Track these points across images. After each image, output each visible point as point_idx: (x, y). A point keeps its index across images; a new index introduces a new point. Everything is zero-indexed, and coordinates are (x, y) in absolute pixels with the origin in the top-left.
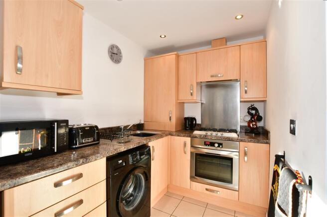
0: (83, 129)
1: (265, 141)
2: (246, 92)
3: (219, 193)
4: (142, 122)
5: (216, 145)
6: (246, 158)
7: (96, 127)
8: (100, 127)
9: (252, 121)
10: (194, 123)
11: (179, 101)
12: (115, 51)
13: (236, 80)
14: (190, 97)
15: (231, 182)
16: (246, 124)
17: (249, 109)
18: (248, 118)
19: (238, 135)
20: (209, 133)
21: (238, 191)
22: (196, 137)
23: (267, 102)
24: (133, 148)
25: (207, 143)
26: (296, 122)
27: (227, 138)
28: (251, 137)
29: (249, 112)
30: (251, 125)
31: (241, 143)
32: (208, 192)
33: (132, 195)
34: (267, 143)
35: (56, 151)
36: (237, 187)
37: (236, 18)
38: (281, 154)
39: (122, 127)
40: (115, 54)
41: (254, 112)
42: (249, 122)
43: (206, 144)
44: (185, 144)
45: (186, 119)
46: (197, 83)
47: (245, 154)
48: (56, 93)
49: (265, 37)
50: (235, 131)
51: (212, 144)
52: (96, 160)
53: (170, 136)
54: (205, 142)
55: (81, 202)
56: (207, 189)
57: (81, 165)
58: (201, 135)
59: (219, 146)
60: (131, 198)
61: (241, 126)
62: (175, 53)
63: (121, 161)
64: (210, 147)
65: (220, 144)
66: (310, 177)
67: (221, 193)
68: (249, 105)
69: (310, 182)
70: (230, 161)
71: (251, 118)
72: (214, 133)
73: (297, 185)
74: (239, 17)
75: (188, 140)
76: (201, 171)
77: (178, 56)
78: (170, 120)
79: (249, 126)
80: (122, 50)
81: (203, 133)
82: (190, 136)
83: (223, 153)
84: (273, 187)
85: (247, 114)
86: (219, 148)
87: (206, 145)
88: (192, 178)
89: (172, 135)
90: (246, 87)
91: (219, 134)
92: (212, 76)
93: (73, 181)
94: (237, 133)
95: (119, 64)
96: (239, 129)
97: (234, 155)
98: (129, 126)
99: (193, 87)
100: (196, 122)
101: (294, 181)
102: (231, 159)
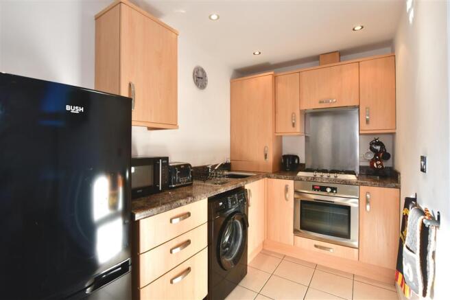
0: (179, 166)
1: (394, 185)
2: (367, 121)
3: (331, 250)
4: (229, 161)
5: (329, 190)
6: (368, 207)
7: (190, 165)
8: (193, 165)
9: (377, 160)
10: (296, 162)
11: (277, 134)
12: (200, 75)
13: (355, 107)
14: (291, 129)
15: (348, 236)
16: (368, 164)
17: (372, 144)
18: (371, 156)
19: (357, 178)
20: (318, 175)
21: (358, 248)
22: (301, 180)
23: (397, 134)
24: (231, 190)
25: (316, 187)
26: (427, 159)
27: (343, 180)
28: (375, 180)
29: (371, 148)
30: (375, 165)
31: (361, 187)
32: (317, 250)
33: (228, 245)
34: (396, 187)
35: (160, 189)
36: (356, 244)
37: (354, 29)
38: (412, 196)
39: (210, 167)
40: (200, 79)
41: (378, 148)
42: (372, 161)
43: (314, 188)
44: (287, 190)
45: (285, 157)
46: (301, 111)
47: (367, 202)
48: (146, 128)
49: (393, 51)
50: (353, 173)
51: (323, 189)
52: (201, 199)
53: (266, 178)
54: (313, 186)
55: (188, 242)
56: (316, 246)
57: (190, 203)
58: (308, 177)
59: (332, 191)
60: (227, 249)
61: (360, 167)
62: (272, 73)
63: (221, 204)
64: (320, 193)
65: (333, 189)
66: (438, 212)
67: (335, 251)
68: (372, 139)
69: (439, 217)
70: (347, 210)
71: (375, 156)
72: (325, 175)
73: (424, 221)
74: (358, 28)
75: (291, 183)
76: (309, 223)
77: (275, 77)
78: (266, 158)
79: (372, 165)
80: (207, 73)
81: (311, 174)
82: (293, 179)
83: (338, 200)
84: (402, 234)
85: (369, 150)
86: (332, 194)
87: (315, 190)
88: (295, 231)
89: (269, 177)
90: (368, 115)
91: (332, 176)
92: (320, 102)
93: (180, 220)
94: (355, 174)
95: (205, 90)
96: (357, 171)
97: (352, 203)
98: (216, 165)
99: (295, 116)
100: (298, 161)
101: (422, 217)
102: (348, 208)
